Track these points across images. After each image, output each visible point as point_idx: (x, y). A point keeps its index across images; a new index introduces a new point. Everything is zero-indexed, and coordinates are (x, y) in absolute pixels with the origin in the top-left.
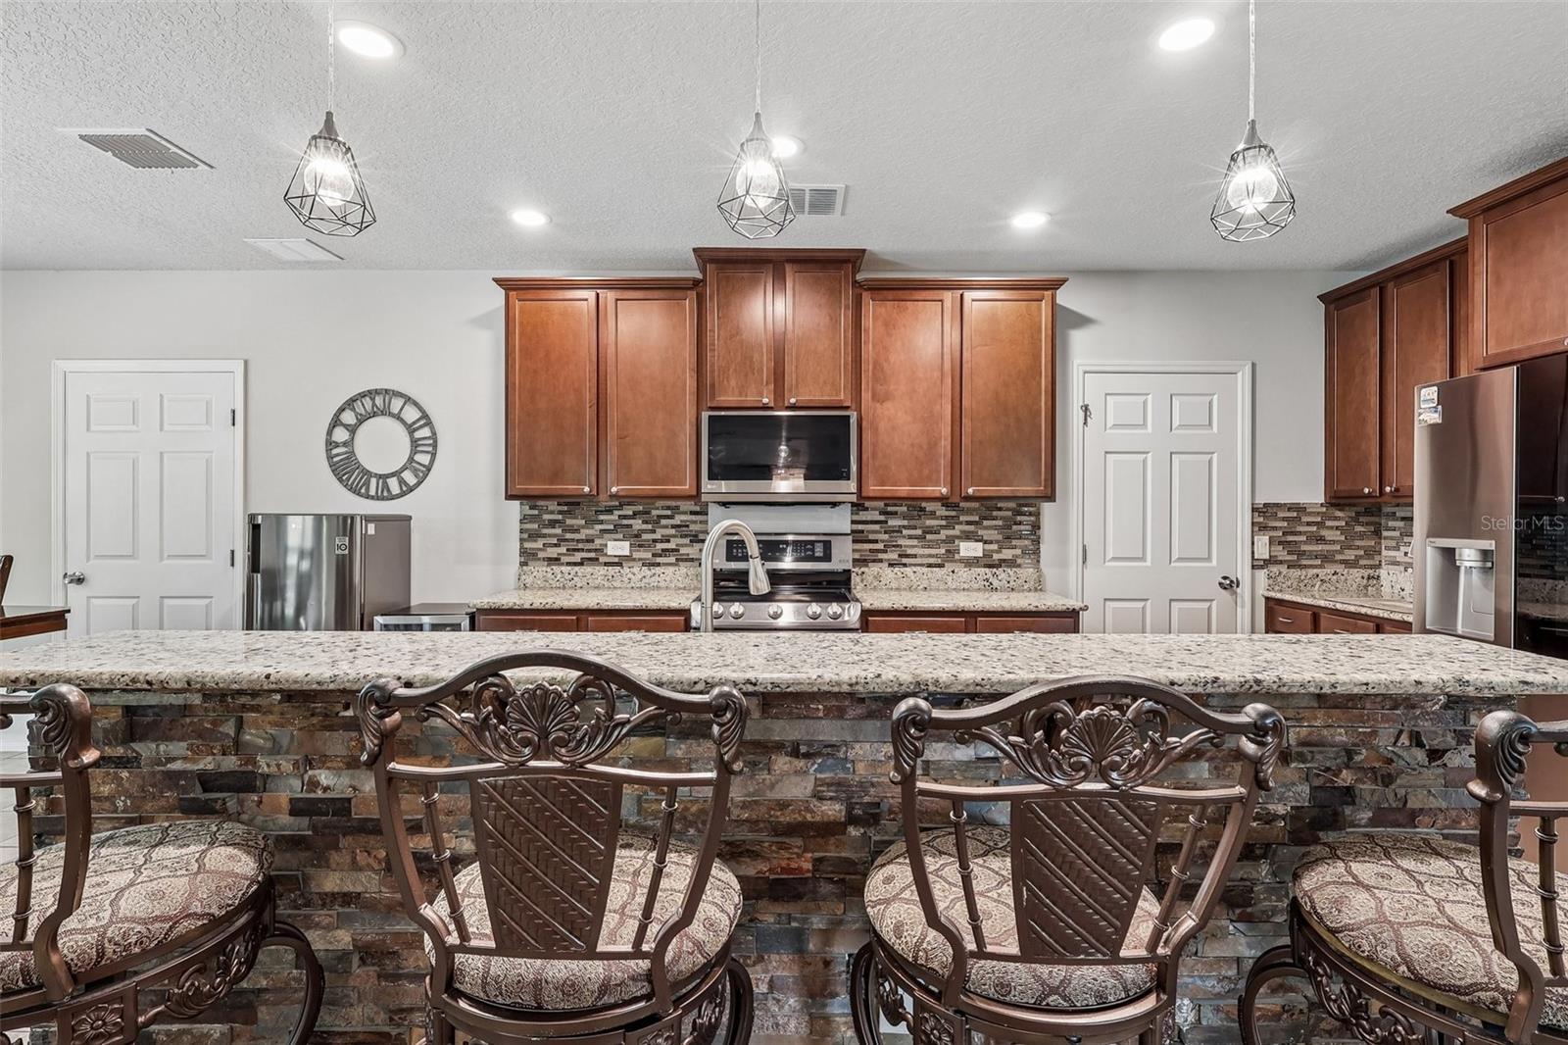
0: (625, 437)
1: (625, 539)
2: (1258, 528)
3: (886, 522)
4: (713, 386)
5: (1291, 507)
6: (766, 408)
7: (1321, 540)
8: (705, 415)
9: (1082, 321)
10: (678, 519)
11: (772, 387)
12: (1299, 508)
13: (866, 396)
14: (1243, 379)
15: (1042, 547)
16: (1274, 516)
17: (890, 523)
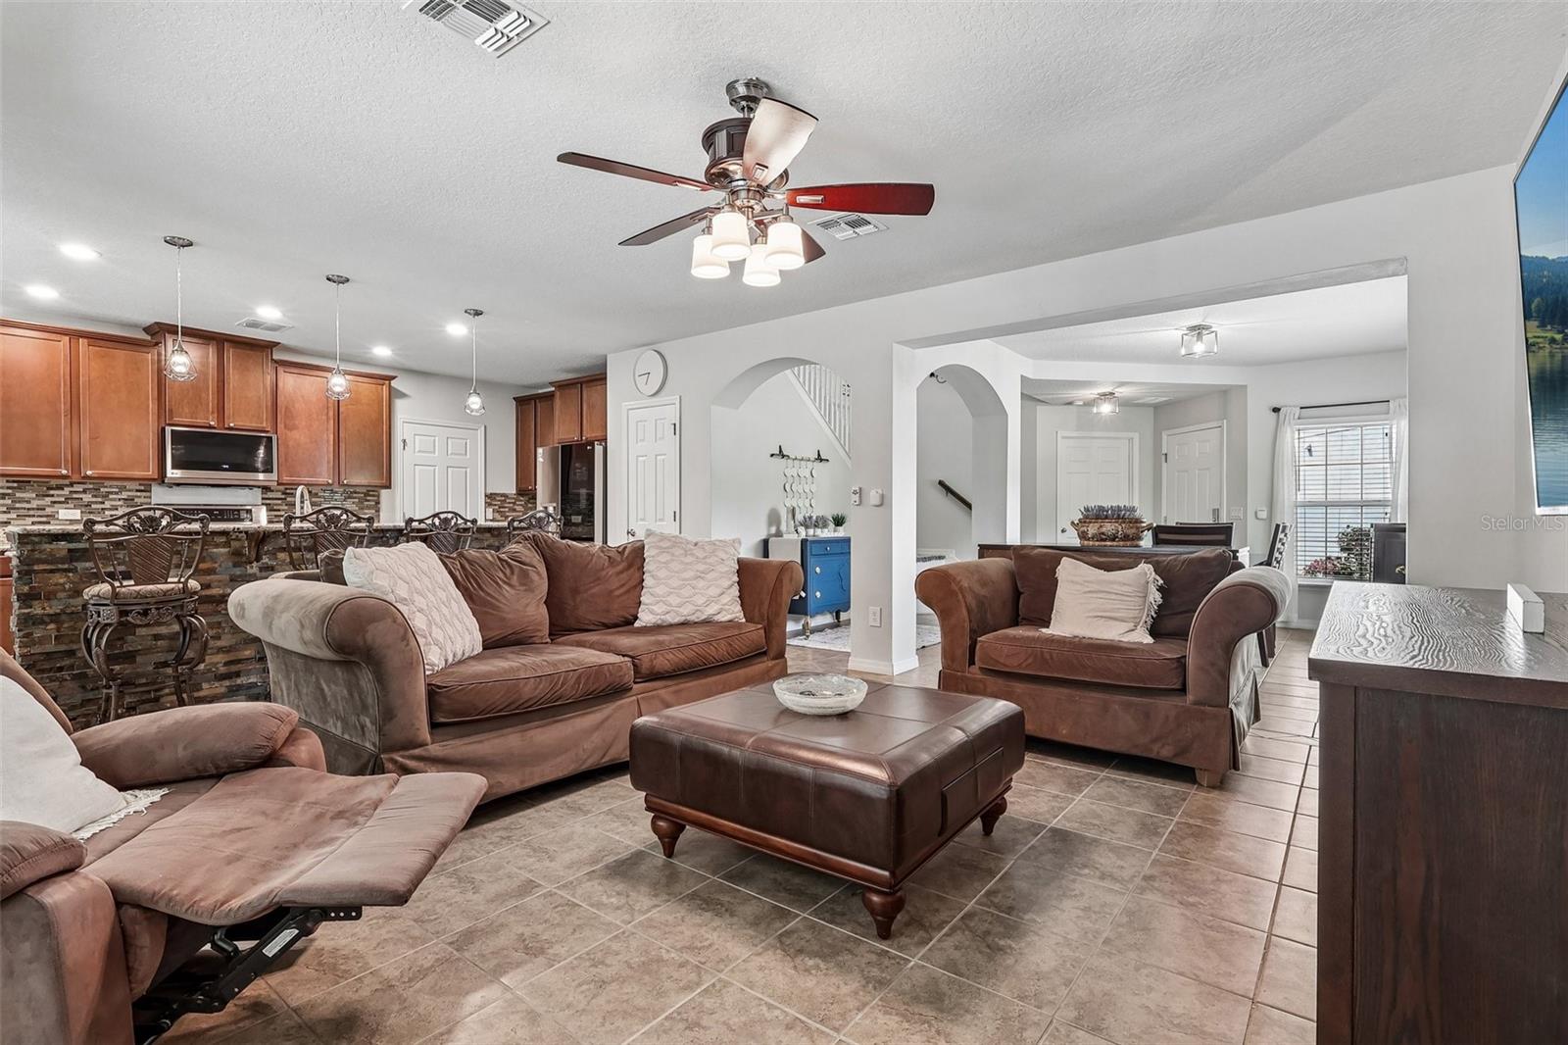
0: (97, 438)
1: (75, 508)
2: (488, 504)
3: (285, 499)
4: (171, 411)
5: (502, 495)
6: (211, 427)
7: (515, 510)
8: (168, 429)
9: (403, 395)
10: (124, 495)
11: (216, 415)
12: (505, 496)
13: (280, 426)
14: (481, 433)
15: (381, 514)
16: (495, 499)
17: (288, 499)
